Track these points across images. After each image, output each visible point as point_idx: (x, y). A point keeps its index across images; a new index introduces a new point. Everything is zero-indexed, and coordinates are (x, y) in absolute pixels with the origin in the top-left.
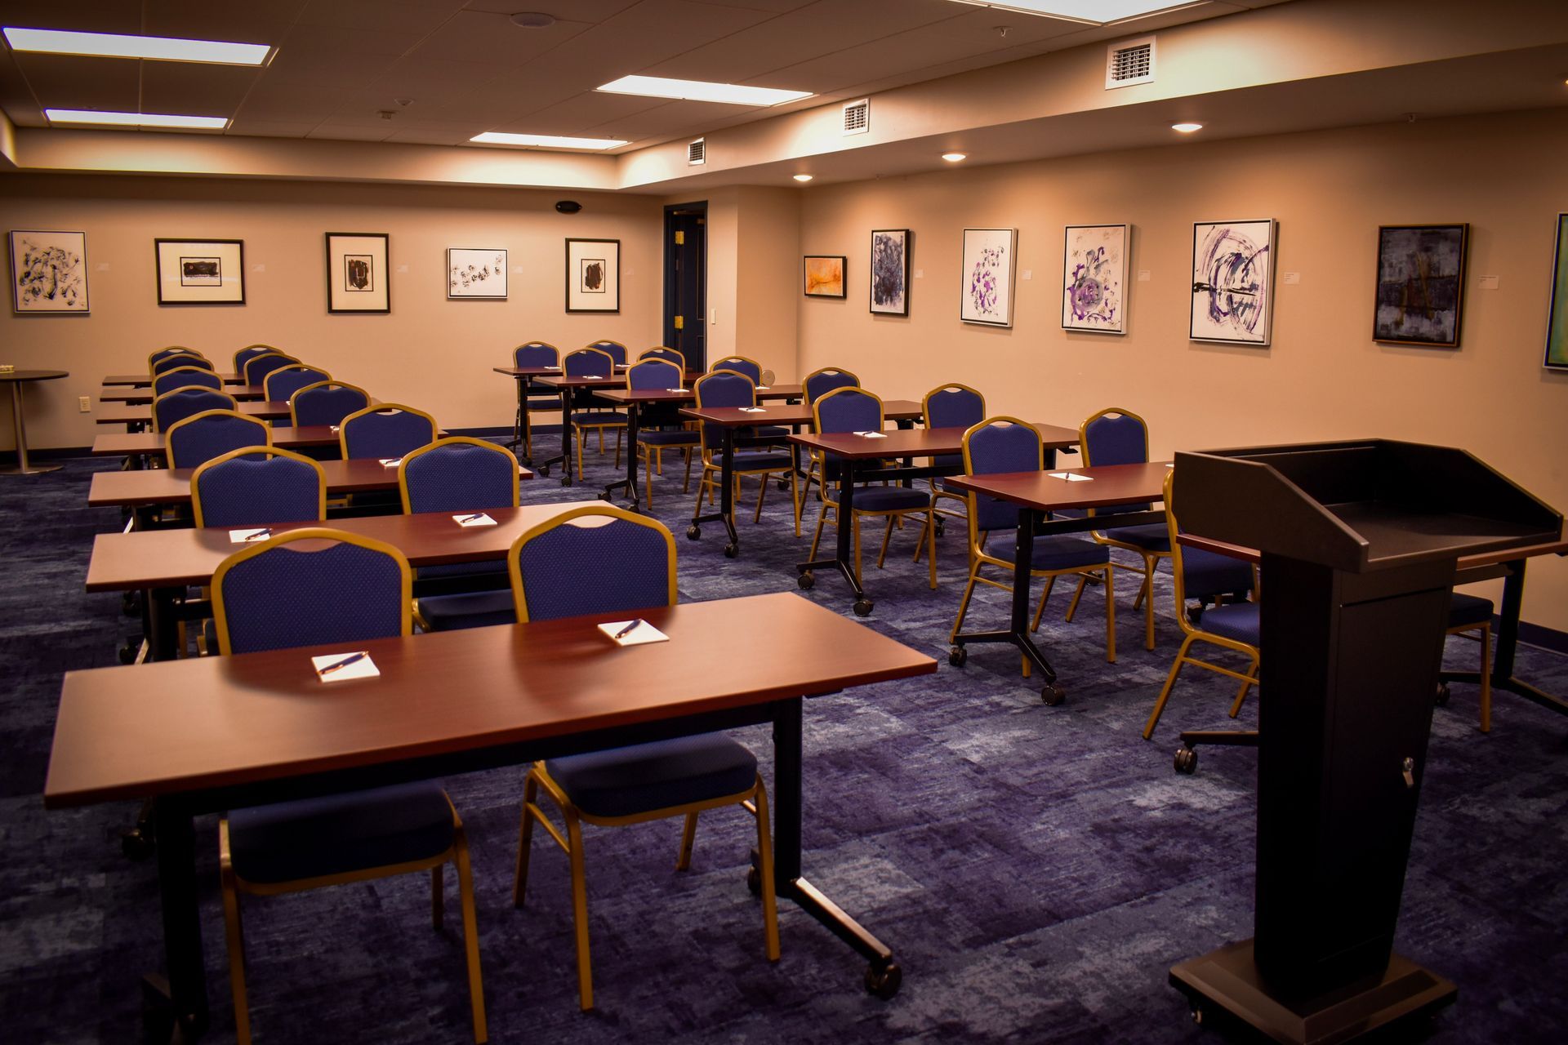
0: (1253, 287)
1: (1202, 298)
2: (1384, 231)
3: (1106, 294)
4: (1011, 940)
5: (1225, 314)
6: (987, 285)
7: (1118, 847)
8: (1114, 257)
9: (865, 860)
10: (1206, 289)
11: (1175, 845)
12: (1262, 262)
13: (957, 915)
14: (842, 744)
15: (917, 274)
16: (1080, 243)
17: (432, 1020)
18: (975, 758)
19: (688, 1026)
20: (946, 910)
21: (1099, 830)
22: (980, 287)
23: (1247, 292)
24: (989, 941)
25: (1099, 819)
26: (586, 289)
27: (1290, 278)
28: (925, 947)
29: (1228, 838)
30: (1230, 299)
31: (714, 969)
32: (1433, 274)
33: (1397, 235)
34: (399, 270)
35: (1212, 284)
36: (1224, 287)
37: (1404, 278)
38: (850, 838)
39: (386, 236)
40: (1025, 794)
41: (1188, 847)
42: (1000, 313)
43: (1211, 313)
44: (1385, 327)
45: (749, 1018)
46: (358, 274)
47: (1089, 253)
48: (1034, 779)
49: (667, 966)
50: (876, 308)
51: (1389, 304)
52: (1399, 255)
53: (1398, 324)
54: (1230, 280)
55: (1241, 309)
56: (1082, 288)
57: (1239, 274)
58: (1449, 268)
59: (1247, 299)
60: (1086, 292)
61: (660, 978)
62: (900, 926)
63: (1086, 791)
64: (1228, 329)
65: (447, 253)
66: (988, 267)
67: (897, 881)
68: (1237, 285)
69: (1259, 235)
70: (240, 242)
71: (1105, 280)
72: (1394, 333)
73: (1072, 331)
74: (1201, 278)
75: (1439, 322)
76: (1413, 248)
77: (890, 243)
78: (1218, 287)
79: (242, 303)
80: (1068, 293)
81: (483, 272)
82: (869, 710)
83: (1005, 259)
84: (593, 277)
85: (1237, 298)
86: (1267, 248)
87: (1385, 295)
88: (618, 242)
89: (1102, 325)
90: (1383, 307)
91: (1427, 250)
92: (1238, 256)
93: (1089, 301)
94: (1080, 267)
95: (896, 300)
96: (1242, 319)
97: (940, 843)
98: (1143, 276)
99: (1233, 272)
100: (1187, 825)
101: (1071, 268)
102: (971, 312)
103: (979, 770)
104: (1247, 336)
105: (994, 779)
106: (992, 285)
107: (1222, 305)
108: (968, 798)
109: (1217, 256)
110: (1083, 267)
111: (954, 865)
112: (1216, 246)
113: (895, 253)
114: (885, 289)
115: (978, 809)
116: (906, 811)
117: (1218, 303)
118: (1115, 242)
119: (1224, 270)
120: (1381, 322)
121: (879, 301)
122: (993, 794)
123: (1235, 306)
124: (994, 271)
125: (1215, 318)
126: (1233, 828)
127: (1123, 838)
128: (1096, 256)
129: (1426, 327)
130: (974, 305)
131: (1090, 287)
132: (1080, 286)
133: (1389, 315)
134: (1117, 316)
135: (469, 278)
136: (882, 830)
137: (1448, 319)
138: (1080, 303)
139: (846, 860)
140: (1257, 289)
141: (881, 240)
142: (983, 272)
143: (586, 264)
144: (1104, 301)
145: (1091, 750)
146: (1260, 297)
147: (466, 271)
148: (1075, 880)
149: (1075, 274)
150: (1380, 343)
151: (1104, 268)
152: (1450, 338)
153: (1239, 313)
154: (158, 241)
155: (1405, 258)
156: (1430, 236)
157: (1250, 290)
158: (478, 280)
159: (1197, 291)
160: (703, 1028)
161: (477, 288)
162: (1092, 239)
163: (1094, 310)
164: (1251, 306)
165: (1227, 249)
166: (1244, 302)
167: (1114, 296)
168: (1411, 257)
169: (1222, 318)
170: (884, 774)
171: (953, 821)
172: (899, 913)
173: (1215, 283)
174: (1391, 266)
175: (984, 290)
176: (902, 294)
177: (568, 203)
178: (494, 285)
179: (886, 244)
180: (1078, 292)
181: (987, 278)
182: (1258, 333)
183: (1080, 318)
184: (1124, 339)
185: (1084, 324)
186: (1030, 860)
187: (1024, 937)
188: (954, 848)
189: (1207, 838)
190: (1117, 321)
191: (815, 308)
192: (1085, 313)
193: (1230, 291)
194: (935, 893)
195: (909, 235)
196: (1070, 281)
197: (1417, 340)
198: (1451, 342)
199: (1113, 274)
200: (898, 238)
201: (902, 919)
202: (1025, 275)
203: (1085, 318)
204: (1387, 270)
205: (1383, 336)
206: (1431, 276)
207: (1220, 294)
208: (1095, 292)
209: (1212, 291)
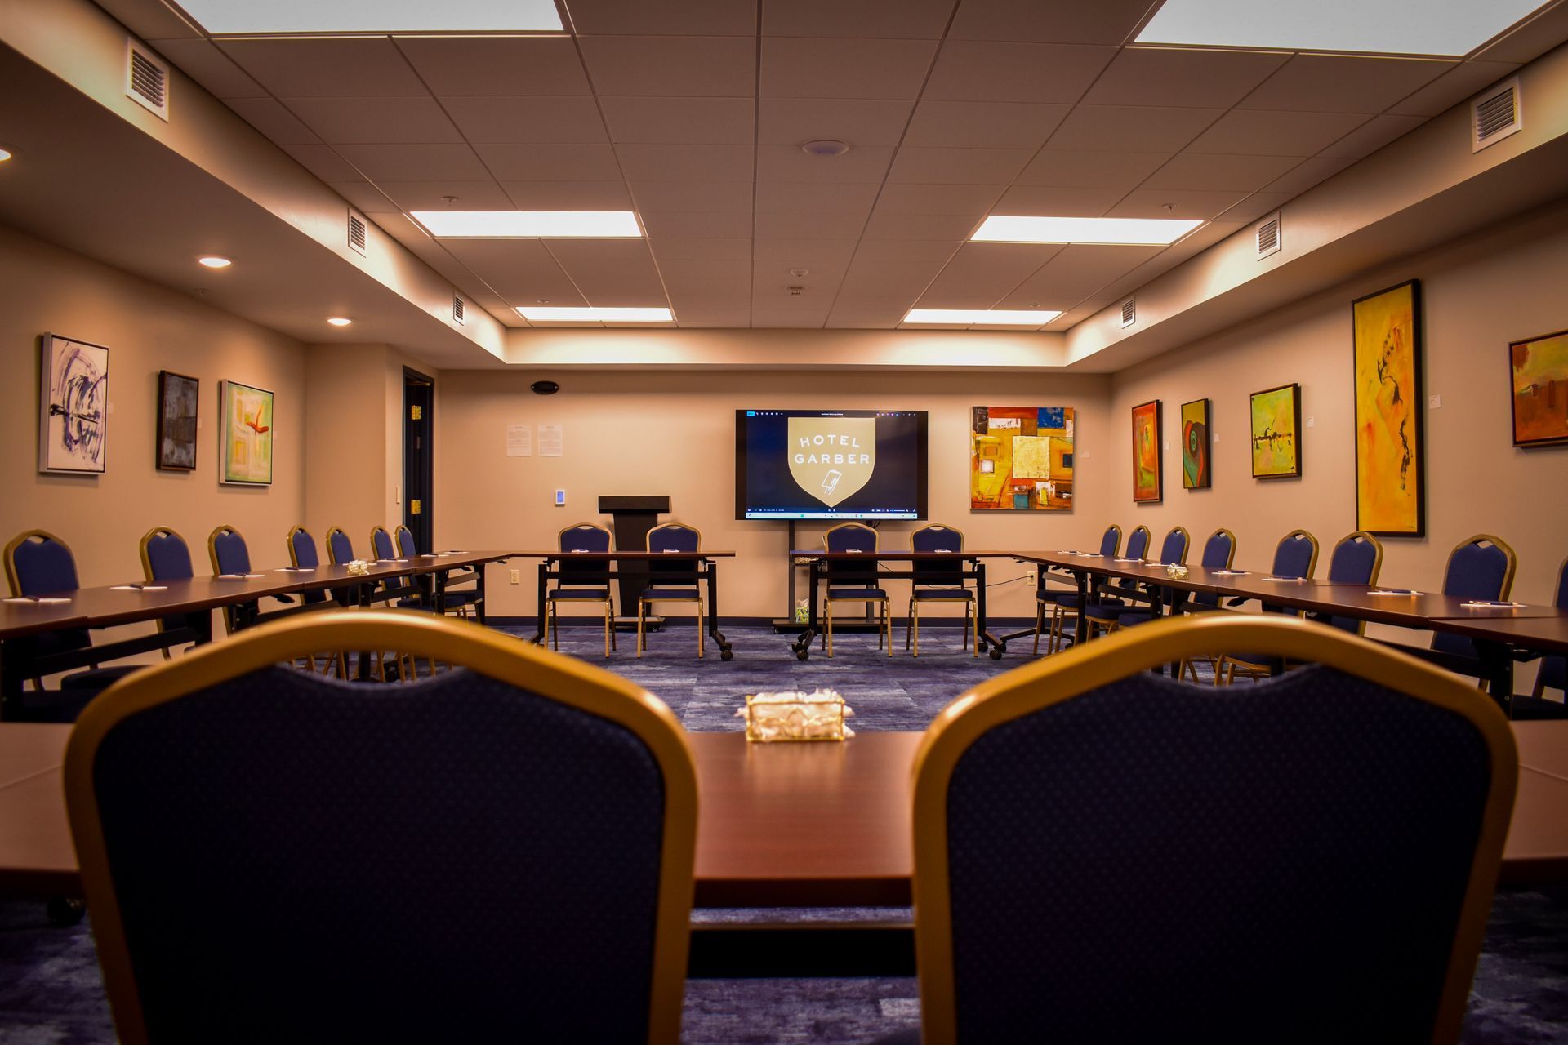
0: (97, 415)
1: (57, 423)
5: (76, 442)
10: (60, 413)
12: (103, 389)
23: (92, 419)
30: (80, 425)
32: (187, 415)
35: (65, 407)
36: (75, 411)
37: (175, 416)
43: (65, 440)
44: (167, 456)
51: (169, 437)
54: (80, 405)
55: (88, 436)
57: (86, 399)
58: (193, 411)
59: (92, 427)
64: (79, 458)
68: (85, 411)
72: (171, 460)
74: (56, 399)
75: (189, 452)
78: (70, 411)
85: (85, 424)
86: (105, 376)
87: (167, 429)
90: (166, 440)
92: (86, 380)
96: (89, 447)
99: (82, 397)
104: (92, 466)
107: (74, 431)
109: (69, 376)
112: (69, 365)
117: (70, 430)
119: (75, 393)
120: (164, 451)
123: (84, 433)
125: (68, 446)
129: (184, 456)
133: (169, 446)
140: (101, 417)
146: (101, 425)
152: (193, 465)
153: (87, 441)
157: (95, 417)
159: (53, 414)
164: (95, 433)
165: (78, 370)
166: (90, 429)
168: (178, 399)
169: (74, 447)
173: (68, 407)
174: (170, 405)
182: (100, 464)
193: (80, 416)
197: (180, 467)
204: (168, 409)
205: (165, 463)
207: (72, 419)
209: (66, 414)
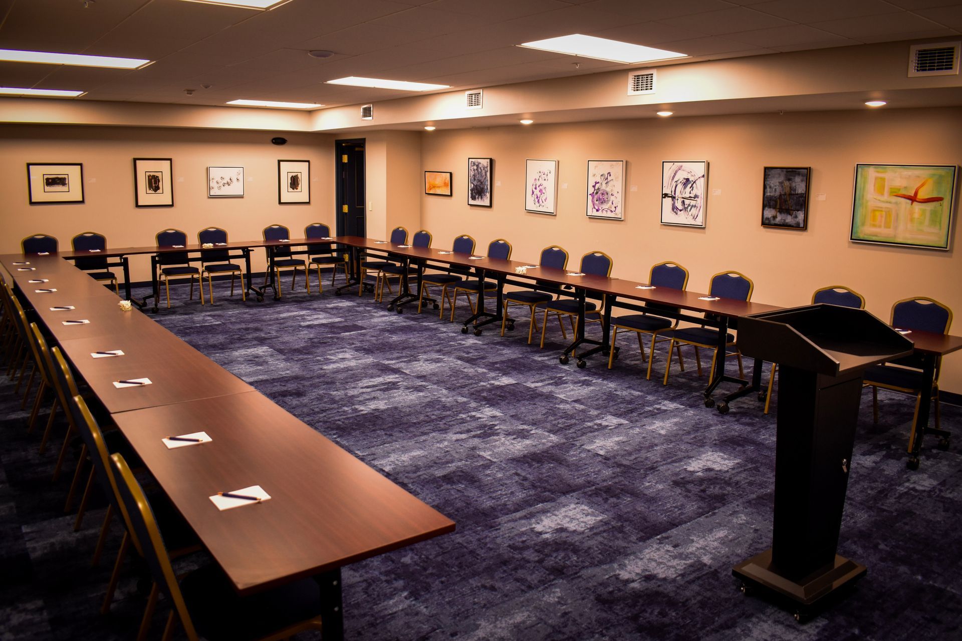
0: (696, 196)
1: (668, 202)
2: (766, 169)
3: (612, 198)
4: (658, 537)
5: (681, 210)
6: (541, 191)
7: (689, 491)
8: (617, 178)
9: (573, 506)
10: (670, 197)
11: (714, 488)
12: (701, 183)
13: (628, 528)
14: (532, 450)
15: (497, 184)
16: (597, 170)
17: (406, 598)
18: (602, 452)
19: (530, 587)
20: (622, 526)
21: (676, 483)
22: (537, 192)
24: (649, 538)
25: (673, 479)
26: (291, 190)
27: (715, 192)
28: (620, 543)
29: (737, 483)
30: (683, 202)
31: (528, 562)
32: (793, 192)
33: (773, 171)
34: (178, 180)
35: (673, 194)
36: (680, 196)
37: (777, 194)
38: (560, 496)
39: (170, 160)
40: (634, 469)
41: (721, 488)
42: (549, 207)
43: (673, 210)
44: (768, 219)
45: (557, 582)
46: (154, 183)
47: (602, 175)
48: (635, 461)
49: (505, 563)
50: (472, 202)
51: (770, 207)
52: (774, 182)
53: (775, 217)
54: (683, 192)
55: (689, 208)
56: (598, 194)
57: (688, 189)
58: (801, 189)
59: (693, 203)
60: (600, 196)
61: (505, 568)
62: (605, 534)
63: (662, 465)
64: (683, 218)
65: (208, 170)
66: (541, 181)
67: (593, 514)
68: (687, 195)
69: (700, 169)
70: (81, 165)
71: (612, 190)
72: (773, 222)
73: (592, 218)
74: (667, 191)
75: (796, 217)
76: (782, 179)
77: (480, 166)
78: (676, 196)
79: (82, 202)
80: (590, 197)
81: (229, 181)
82: (537, 431)
83: (552, 177)
84: (294, 182)
85: (687, 202)
86: (703, 176)
87: (768, 202)
88: (308, 161)
89: (610, 214)
90: (766, 208)
91: (789, 180)
92: (688, 180)
93: (603, 202)
94: (596, 183)
95: (484, 198)
96: (690, 213)
97: (604, 495)
98: (633, 189)
99: (685, 188)
100: (716, 478)
101: (591, 183)
102: (531, 206)
103: (607, 459)
104: (693, 222)
105: (615, 463)
106: (544, 191)
107: (679, 205)
108: (607, 472)
109: (675, 179)
110: (598, 183)
111: (616, 505)
112: (675, 174)
113: (483, 172)
114: (478, 191)
115: (615, 477)
116: (581, 481)
117: (676, 204)
118: (617, 170)
119: (680, 187)
120: (765, 217)
121: (473, 198)
122: (618, 470)
123: (686, 206)
124: (545, 184)
125: (675, 212)
126: (738, 478)
127: (690, 486)
128: (607, 177)
129: (789, 219)
130: (533, 202)
131: (603, 194)
132: (597, 193)
133: (769, 213)
134: (619, 210)
135: (221, 184)
136: (574, 491)
137: (801, 216)
138: (597, 202)
139: (564, 506)
140: (698, 198)
141: (474, 163)
142: (538, 183)
143: (290, 175)
144: (611, 202)
145: (656, 445)
146: (700, 202)
147: (219, 180)
148: (675, 507)
149: (594, 186)
150: (765, 227)
151: (610, 184)
152: (802, 225)
153: (689, 210)
154: (29, 165)
155: (778, 184)
156: (791, 172)
157: (694, 198)
158: (226, 185)
159: (664, 197)
160: (538, 588)
161: (226, 191)
162: (604, 168)
163: (605, 206)
164: (695, 206)
165: (681, 176)
166: (691, 204)
167: (617, 199)
168: (781, 183)
169: (679, 213)
170: (560, 463)
171: (605, 484)
172: (601, 529)
173: (675, 194)
174: (770, 187)
175: (539, 194)
176: (488, 195)
177: (279, 139)
178: (236, 189)
179: (477, 166)
180: (596, 197)
181: (541, 187)
182: (699, 221)
183: (597, 211)
184: (623, 222)
185: (599, 214)
186: (651, 500)
187: (664, 535)
188: (612, 497)
189: (728, 483)
190: (619, 213)
191: (431, 201)
192: (600, 208)
193: (683, 198)
194: (614, 518)
195: (491, 161)
196: (591, 190)
197: (784, 226)
198: (802, 227)
199: (616, 187)
200: (486, 163)
201: (604, 531)
202: (563, 186)
203: (600, 211)
204: (768, 189)
205: (766, 223)
206: (792, 193)
207: (678, 200)
208: (606, 197)
209: (673, 198)
